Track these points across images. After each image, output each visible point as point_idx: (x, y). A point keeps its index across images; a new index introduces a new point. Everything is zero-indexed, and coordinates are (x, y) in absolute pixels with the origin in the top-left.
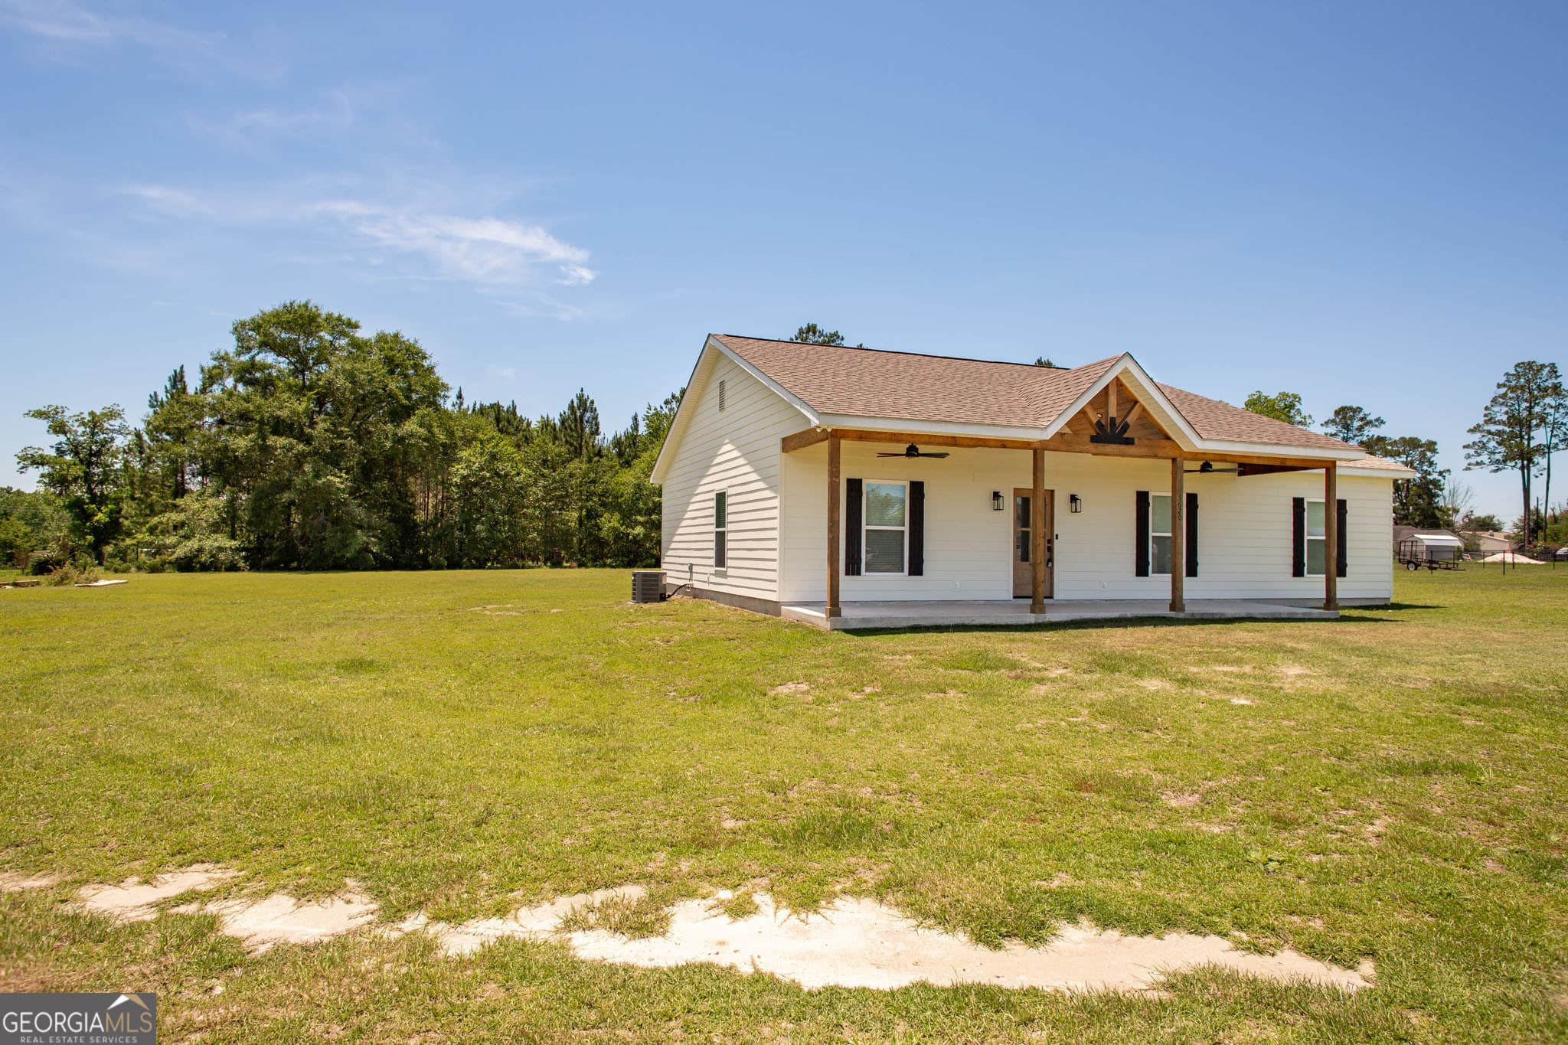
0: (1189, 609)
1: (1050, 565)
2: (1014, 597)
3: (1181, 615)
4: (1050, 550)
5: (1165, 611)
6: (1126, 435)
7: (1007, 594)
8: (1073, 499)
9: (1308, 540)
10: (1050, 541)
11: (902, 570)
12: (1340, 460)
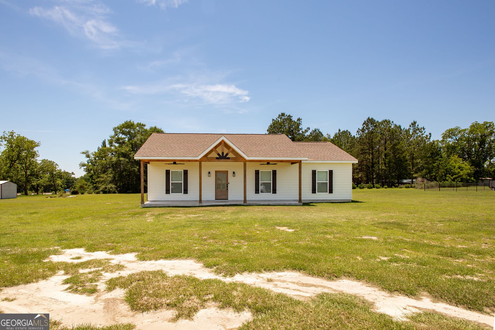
0: (248, 202)
1: (227, 191)
2: (215, 199)
3: (246, 204)
4: (227, 187)
5: (242, 203)
6: (227, 157)
7: (214, 199)
8: (234, 173)
9: (318, 183)
10: (227, 184)
11: (182, 193)
12: (303, 160)
